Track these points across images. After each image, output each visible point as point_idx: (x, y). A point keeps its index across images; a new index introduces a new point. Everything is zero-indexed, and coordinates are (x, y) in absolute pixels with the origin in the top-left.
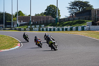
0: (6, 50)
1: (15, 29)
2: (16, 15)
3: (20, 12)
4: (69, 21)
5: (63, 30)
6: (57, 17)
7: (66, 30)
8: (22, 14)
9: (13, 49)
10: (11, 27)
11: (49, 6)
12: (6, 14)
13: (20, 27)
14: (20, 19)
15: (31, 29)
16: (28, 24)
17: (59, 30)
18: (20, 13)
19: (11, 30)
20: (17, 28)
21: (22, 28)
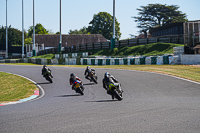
0: (11, 103)
1: (30, 61)
2: (31, 33)
3: (39, 26)
4: (138, 44)
5: (126, 63)
6: (114, 37)
7: (133, 62)
8: (43, 29)
9: (25, 100)
10: (20, 57)
11: (98, 15)
12: (10, 30)
13: (39, 57)
14: (39, 41)
15: (62, 62)
16: (56, 51)
17: (117, 63)
18: (38, 28)
19: (20, 62)
20: (34, 58)
21: (44, 59)
